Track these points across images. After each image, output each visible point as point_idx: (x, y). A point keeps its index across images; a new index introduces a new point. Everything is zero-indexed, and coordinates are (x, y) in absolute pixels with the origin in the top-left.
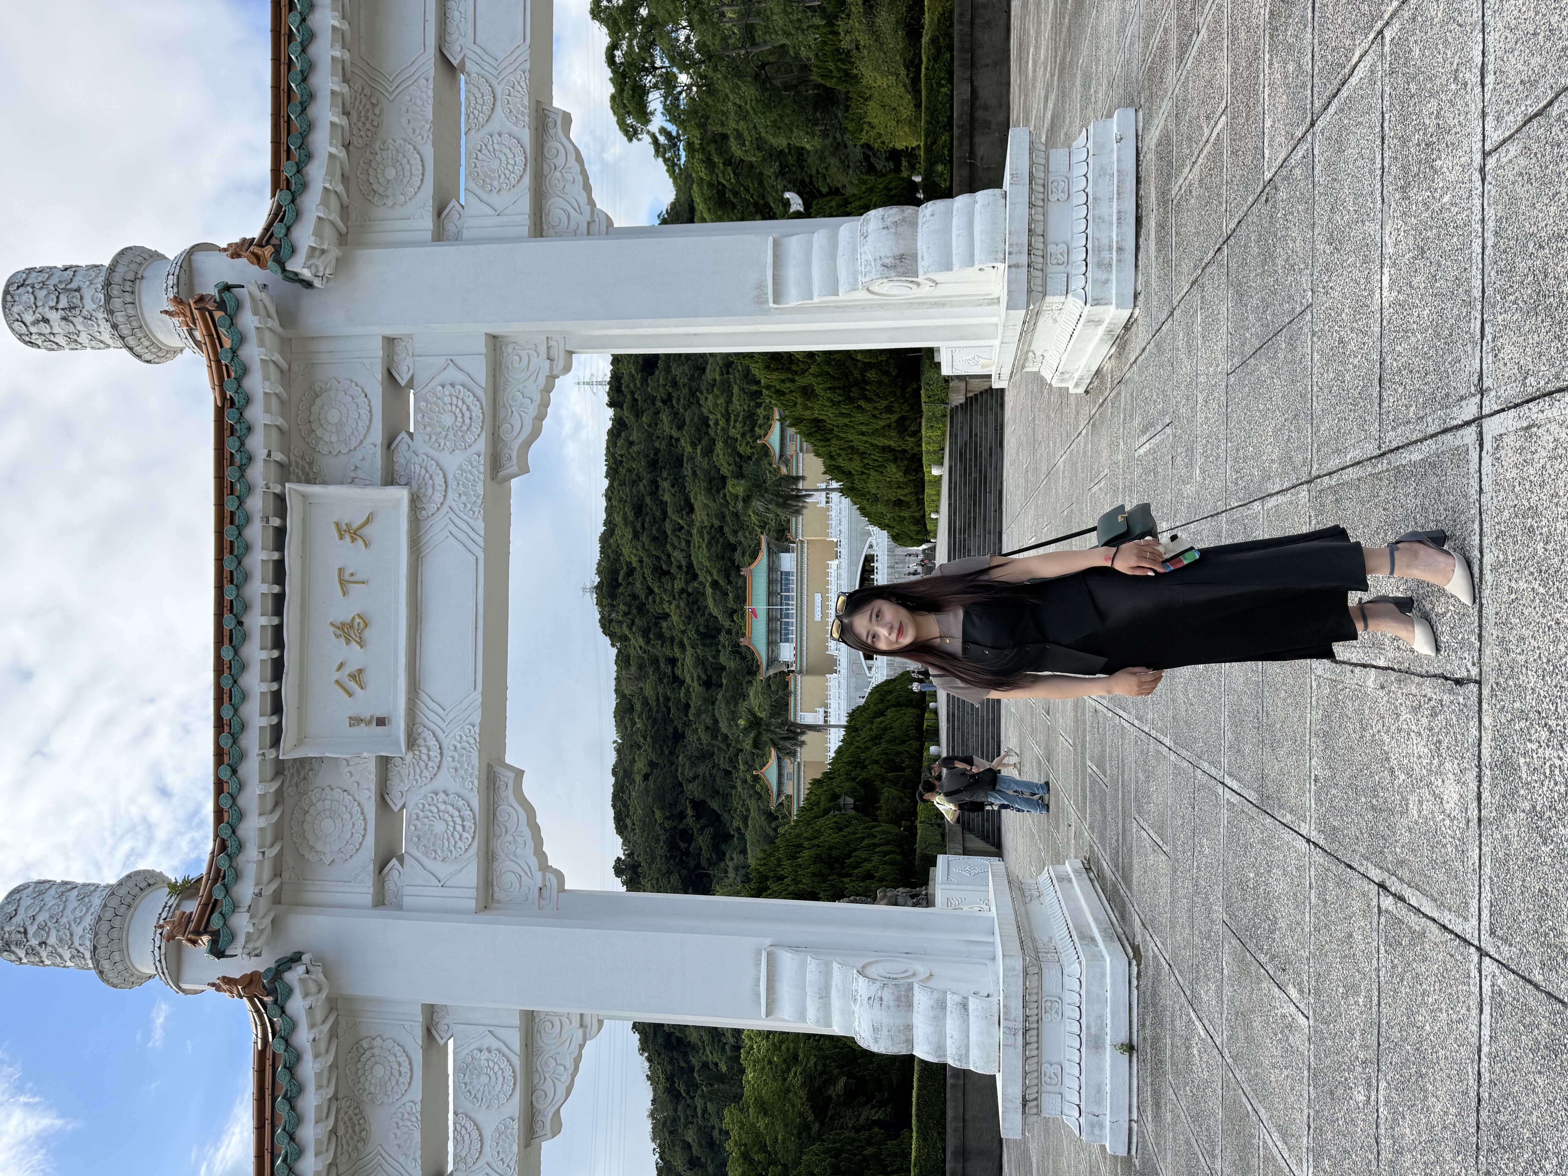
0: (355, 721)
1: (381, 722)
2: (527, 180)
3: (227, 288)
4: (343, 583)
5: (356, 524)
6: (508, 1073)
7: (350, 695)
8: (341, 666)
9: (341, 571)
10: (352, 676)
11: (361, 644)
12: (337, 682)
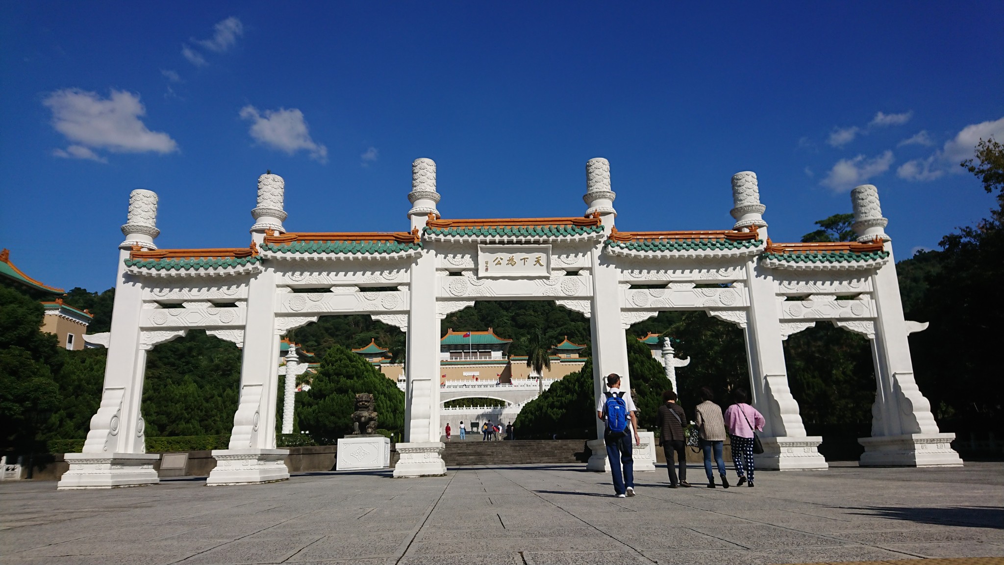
0: (487, 263)
1: (487, 270)
2: (637, 307)
3: (603, 229)
4: (524, 259)
5: (540, 261)
6: (392, 307)
7: (494, 262)
8: (502, 259)
9: (528, 258)
10: (499, 261)
11: (508, 264)
12: (497, 258)
